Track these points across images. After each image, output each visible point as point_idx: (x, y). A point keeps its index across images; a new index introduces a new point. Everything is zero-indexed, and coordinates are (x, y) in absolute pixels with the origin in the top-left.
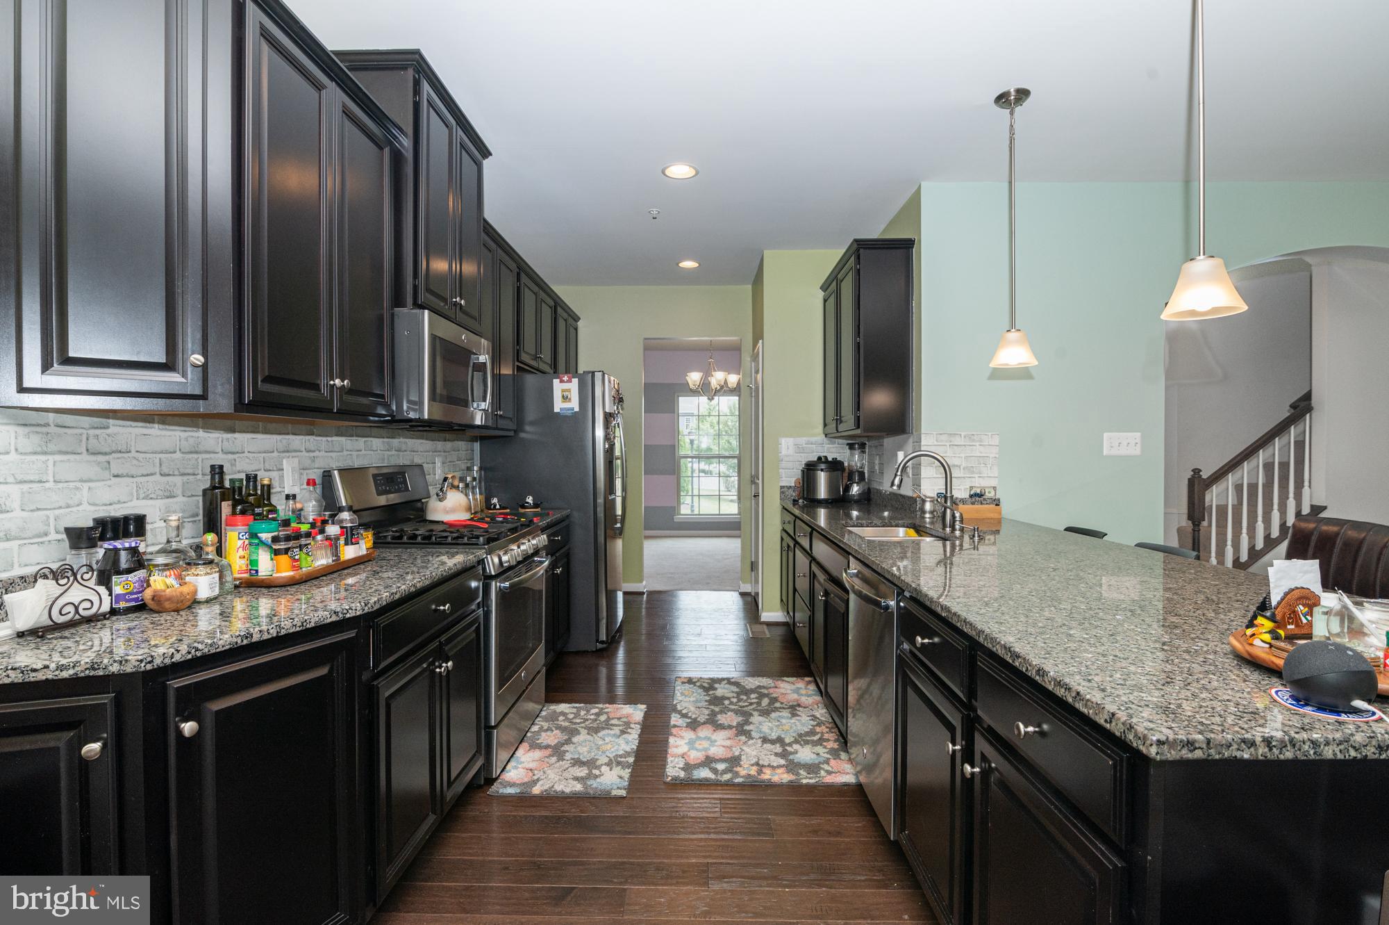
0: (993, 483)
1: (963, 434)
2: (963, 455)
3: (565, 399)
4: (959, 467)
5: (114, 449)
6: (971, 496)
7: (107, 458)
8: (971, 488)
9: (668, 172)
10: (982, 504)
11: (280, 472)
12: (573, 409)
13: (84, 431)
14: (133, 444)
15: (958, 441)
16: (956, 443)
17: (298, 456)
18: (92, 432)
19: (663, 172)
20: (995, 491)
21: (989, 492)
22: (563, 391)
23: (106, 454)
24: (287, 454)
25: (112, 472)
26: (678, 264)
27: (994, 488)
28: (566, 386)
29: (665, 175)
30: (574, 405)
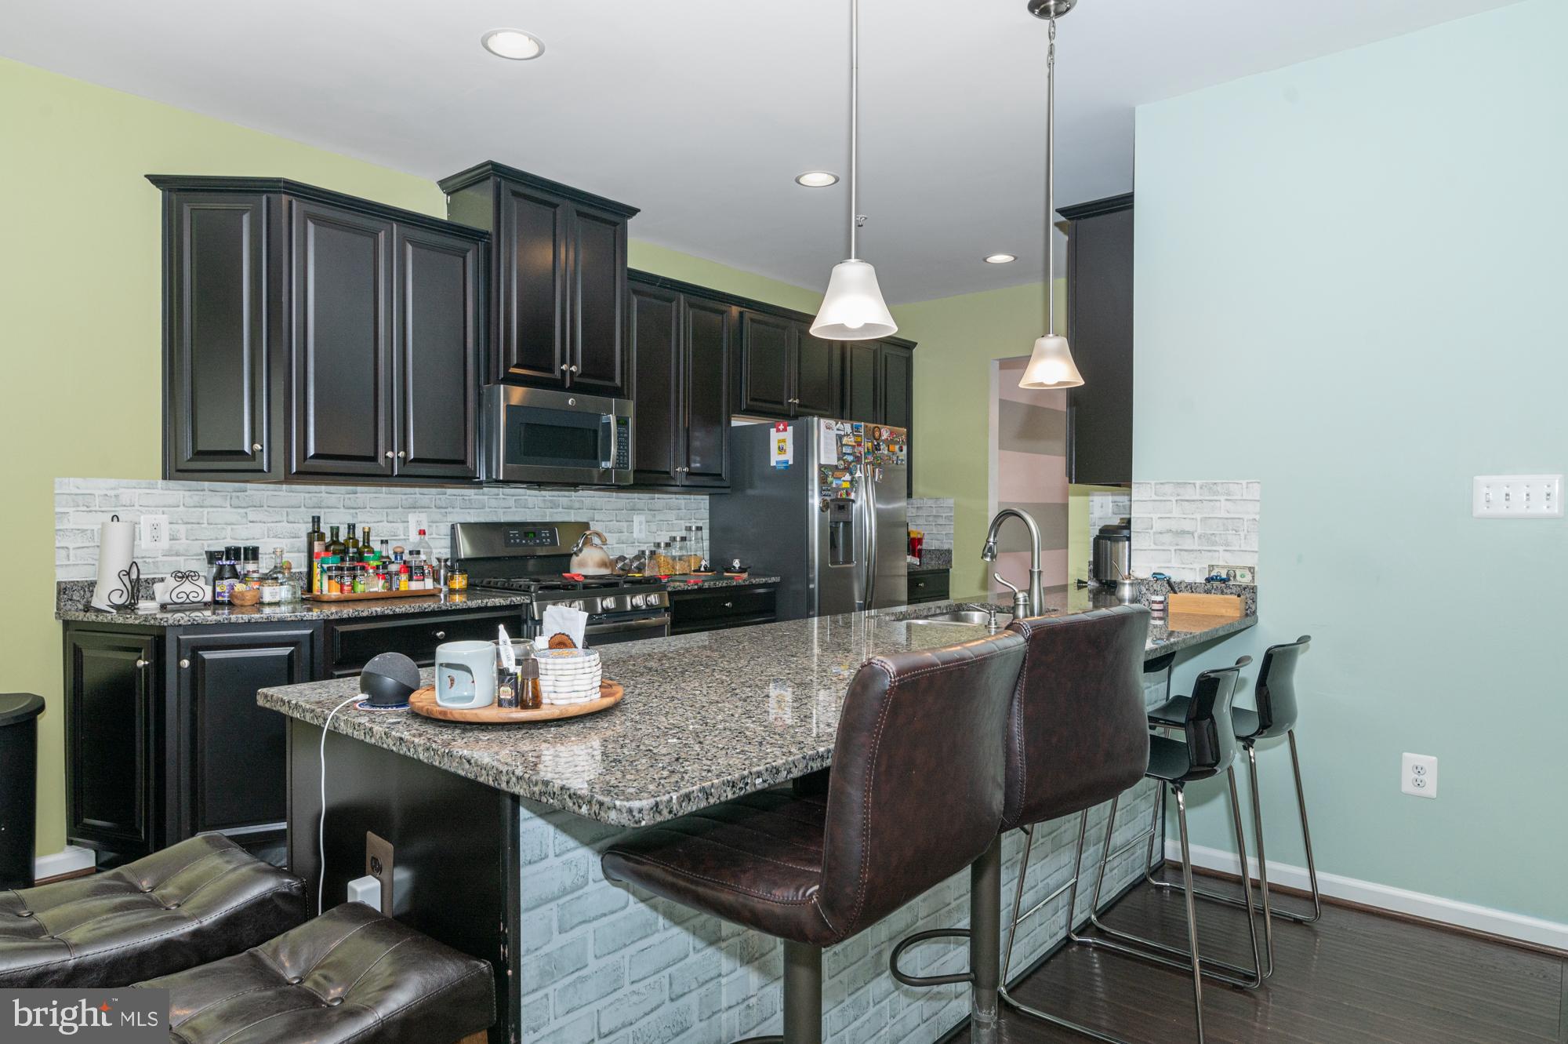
0: (1250, 560)
1: (1198, 483)
2: (1198, 516)
3: (781, 450)
4: (1192, 534)
5: (251, 504)
6: (1208, 580)
7: (245, 510)
8: (1211, 567)
9: (802, 181)
10: (1222, 593)
11: (406, 524)
12: (787, 462)
13: (229, 494)
14: (265, 501)
15: (1189, 493)
16: (1187, 498)
17: (426, 512)
18: (234, 494)
19: (797, 181)
20: (1253, 573)
21: (1242, 576)
22: (779, 441)
23: (244, 508)
24: (414, 510)
25: (249, 519)
26: (985, 260)
27: (1251, 570)
28: (782, 435)
29: (799, 183)
30: (789, 457)
